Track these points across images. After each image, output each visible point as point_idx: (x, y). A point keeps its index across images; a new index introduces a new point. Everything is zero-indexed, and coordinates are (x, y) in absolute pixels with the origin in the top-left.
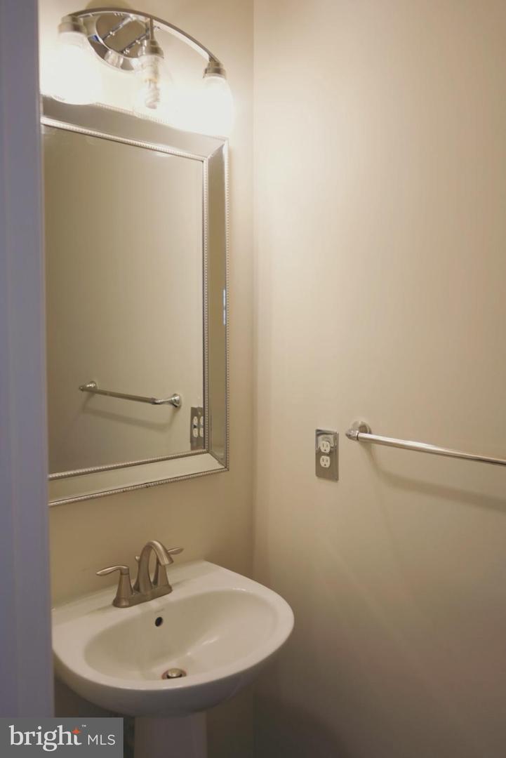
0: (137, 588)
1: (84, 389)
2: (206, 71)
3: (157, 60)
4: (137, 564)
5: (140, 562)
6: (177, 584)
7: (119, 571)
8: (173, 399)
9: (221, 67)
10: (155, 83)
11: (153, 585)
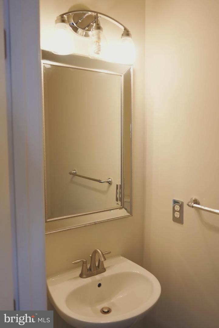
0: (90, 269)
1: (71, 174)
2: (123, 35)
3: (99, 32)
4: (90, 258)
5: (91, 257)
6: (109, 267)
7: (82, 262)
8: (108, 180)
9: (129, 33)
10: (99, 43)
11: (97, 268)
